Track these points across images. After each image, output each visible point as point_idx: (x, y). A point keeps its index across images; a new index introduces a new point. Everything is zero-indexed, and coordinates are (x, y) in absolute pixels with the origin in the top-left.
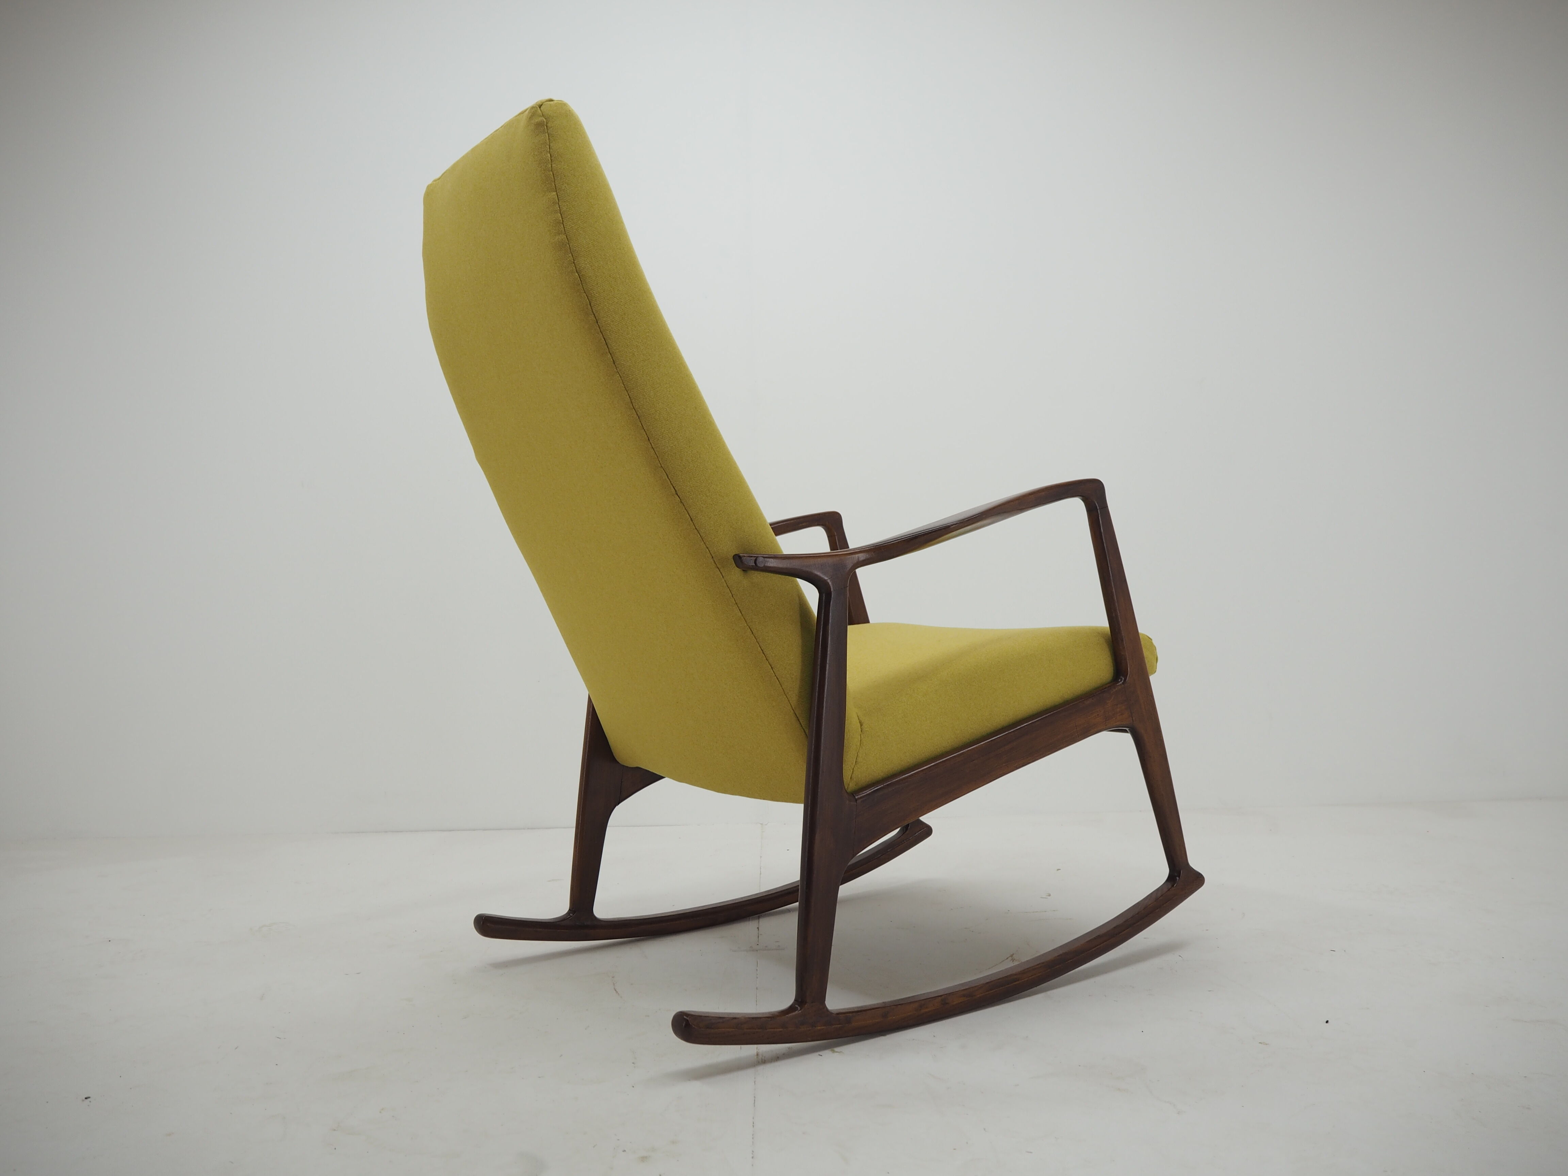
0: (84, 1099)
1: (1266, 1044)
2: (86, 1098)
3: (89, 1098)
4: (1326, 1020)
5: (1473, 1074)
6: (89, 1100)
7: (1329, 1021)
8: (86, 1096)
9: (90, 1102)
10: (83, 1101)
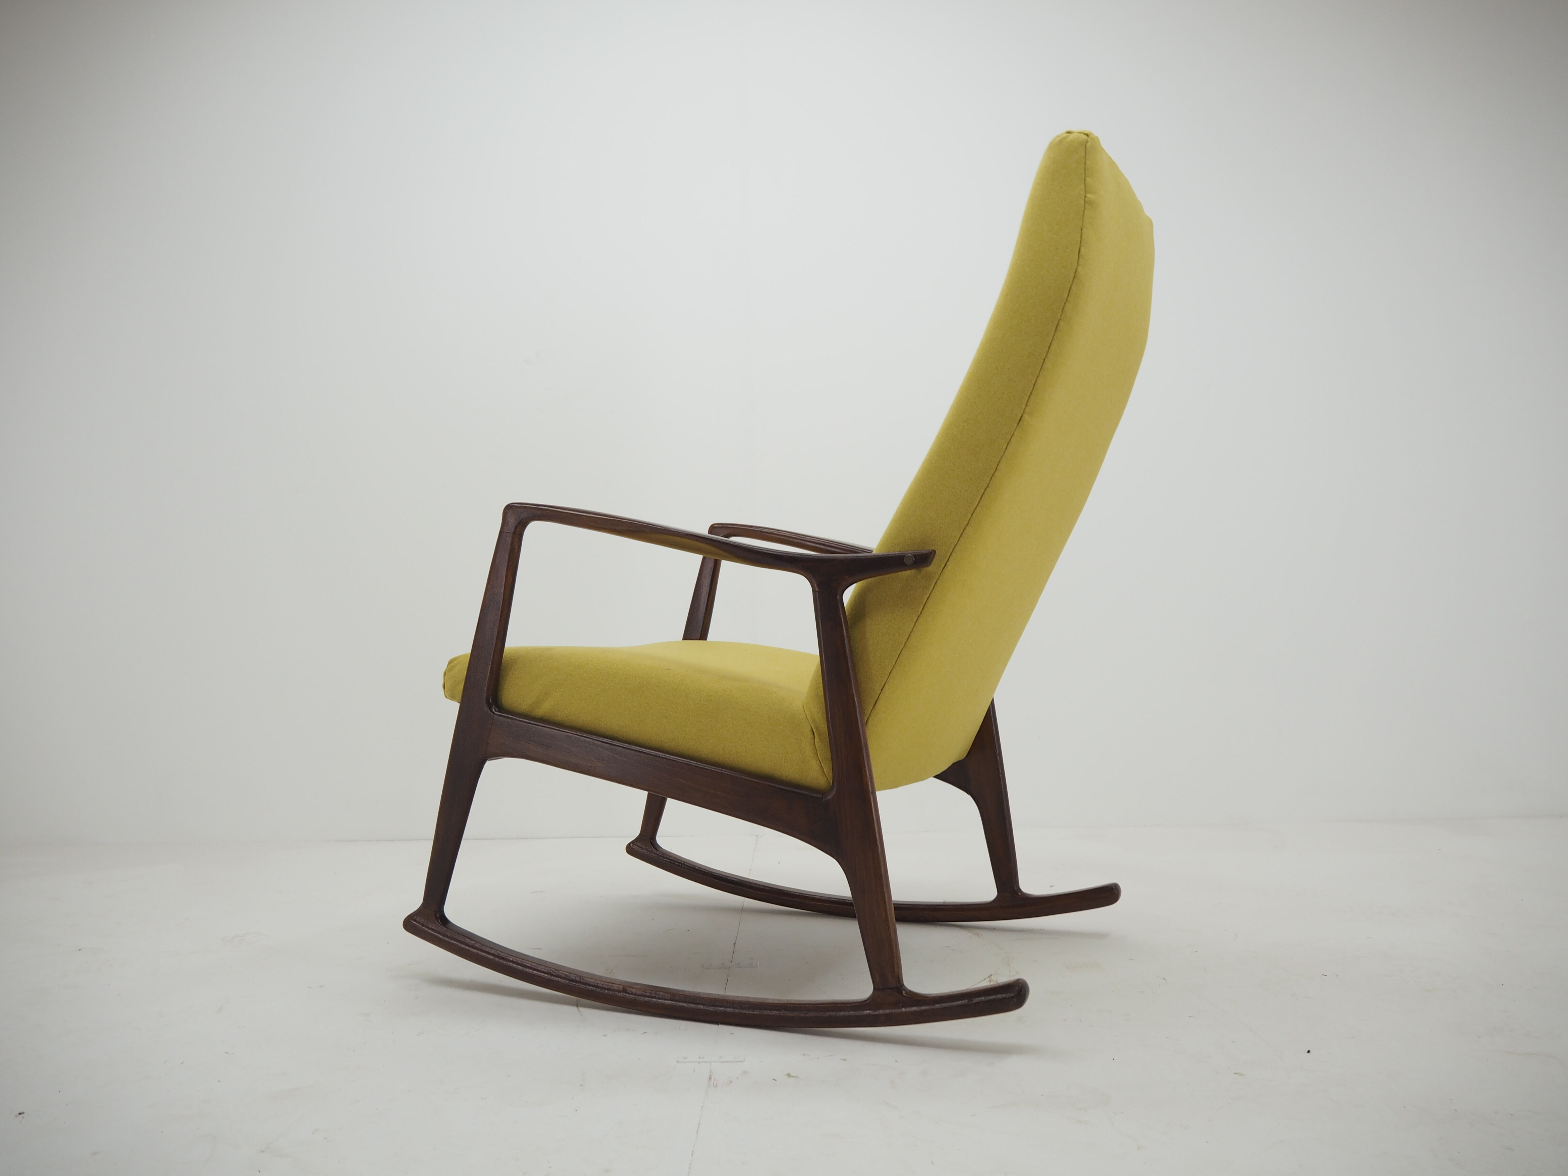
0: (17, 1114)
1: (1241, 1075)
2: (20, 1114)
3: (23, 1113)
4: (1308, 1050)
5: (1455, 1110)
6: (22, 1115)
7: (1311, 1051)
8: (21, 1111)
9: (23, 1117)
10: (16, 1116)
